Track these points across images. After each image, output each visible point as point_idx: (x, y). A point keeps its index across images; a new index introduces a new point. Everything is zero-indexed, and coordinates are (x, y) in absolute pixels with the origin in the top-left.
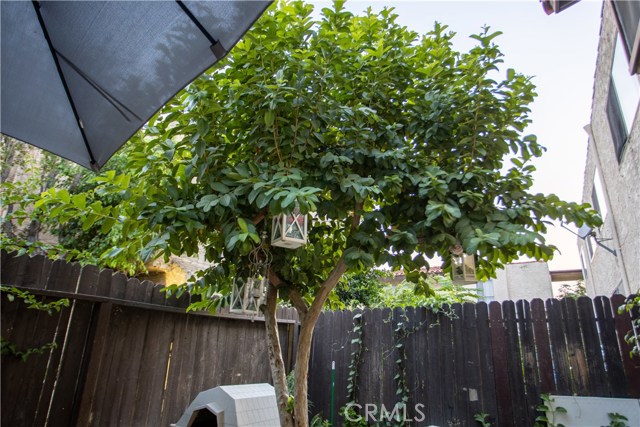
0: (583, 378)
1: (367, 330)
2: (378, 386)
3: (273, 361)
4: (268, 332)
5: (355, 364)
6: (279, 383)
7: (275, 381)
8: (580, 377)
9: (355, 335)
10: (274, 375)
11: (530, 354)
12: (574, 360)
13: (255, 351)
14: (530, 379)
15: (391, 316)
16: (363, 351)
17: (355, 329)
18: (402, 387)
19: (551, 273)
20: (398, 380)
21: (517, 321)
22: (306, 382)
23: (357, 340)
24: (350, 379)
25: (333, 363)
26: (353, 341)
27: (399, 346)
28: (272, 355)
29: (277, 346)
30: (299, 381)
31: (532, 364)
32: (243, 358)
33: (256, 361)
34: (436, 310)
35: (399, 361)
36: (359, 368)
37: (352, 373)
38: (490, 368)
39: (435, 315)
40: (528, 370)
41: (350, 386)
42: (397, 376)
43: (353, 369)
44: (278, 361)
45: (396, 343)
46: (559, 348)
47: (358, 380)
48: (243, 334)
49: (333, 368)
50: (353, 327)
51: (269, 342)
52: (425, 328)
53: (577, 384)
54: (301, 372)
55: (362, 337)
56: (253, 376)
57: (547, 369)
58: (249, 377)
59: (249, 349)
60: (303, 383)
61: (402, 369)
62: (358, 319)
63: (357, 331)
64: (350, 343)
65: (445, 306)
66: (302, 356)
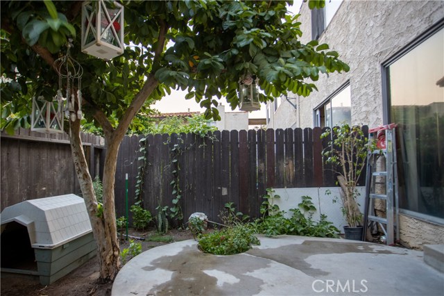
0: (291, 178)
1: (150, 150)
2: (159, 190)
3: (81, 175)
4: (73, 150)
5: (141, 175)
6: (88, 194)
7: (84, 192)
8: (289, 177)
9: (141, 154)
10: (82, 187)
11: (262, 164)
12: (288, 167)
13: (57, 168)
14: (261, 180)
15: (169, 139)
16: (147, 165)
17: (141, 150)
18: (176, 189)
19: (249, 120)
20: (173, 184)
21: (257, 143)
22: (113, 191)
23: (142, 158)
24: (137, 186)
25: (127, 175)
26: (140, 159)
27: (175, 161)
28: (79, 170)
29: (84, 162)
30: (107, 191)
31: (263, 170)
32: (46, 174)
33: (59, 176)
34: (203, 135)
35: (175, 171)
36: (144, 178)
37: (139, 181)
38: (237, 174)
39: (202, 138)
40: (260, 174)
41: (137, 191)
42: (173, 182)
43: (140, 179)
44: (86, 175)
45: (172, 159)
46: (280, 160)
47: (143, 186)
48: (45, 155)
49: (127, 178)
50: (139, 148)
51: (75, 159)
52: (194, 149)
53: (287, 181)
54: (109, 183)
55: (146, 155)
56: (57, 188)
57: (271, 172)
58: (54, 190)
59: (52, 167)
60: (111, 192)
61: (176, 177)
62: (143, 142)
63: (143, 151)
64: (136, 160)
65: (209, 132)
66: (110, 169)
